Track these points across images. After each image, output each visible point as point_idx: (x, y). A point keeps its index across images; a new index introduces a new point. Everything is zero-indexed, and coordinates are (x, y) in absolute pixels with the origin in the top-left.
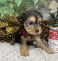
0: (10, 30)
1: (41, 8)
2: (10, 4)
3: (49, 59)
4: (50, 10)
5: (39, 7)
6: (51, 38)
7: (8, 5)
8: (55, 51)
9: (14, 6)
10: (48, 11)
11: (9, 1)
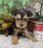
0: (5, 26)
1: (28, 8)
2: (4, 6)
3: (34, 45)
6: (35, 30)
8: (39, 39)
9: (7, 8)
10: (34, 11)
11: (4, 4)
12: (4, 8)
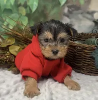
1: (73, 10)
4: (92, 13)
5: (70, 10)
7: (18, 10)
9: (27, 11)
10: (89, 16)
11: (19, 3)
12: (20, 12)
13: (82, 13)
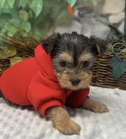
4: (107, 16)
5: (81, 13)
11: (19, 6)
13: (95, 17)
